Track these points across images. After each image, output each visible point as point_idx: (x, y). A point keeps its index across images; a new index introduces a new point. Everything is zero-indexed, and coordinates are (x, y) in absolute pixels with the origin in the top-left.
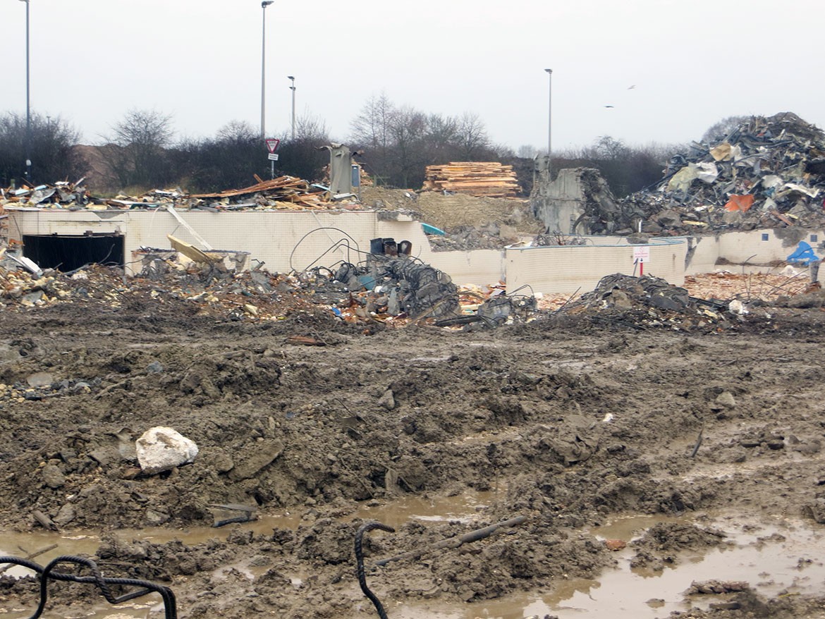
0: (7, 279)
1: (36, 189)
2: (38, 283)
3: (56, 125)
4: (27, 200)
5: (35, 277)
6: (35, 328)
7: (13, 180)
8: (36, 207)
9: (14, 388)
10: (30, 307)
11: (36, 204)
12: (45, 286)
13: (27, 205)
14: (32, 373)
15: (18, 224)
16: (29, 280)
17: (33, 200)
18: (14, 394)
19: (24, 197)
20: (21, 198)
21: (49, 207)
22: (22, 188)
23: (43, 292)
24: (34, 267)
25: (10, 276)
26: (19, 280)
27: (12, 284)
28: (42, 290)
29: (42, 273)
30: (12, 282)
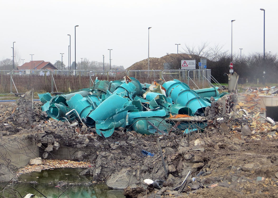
0: (262, 126)
1: (271, 88)
2: (274, 128)
3: (275, 57)
4: (267, 93)
5: (272, 125)
6: (274, 148)
7: (258, 79)
8: (271, 95)
9: (272, 180)
10: (271, 138)
11: (271, 94)
12: (277, 129)
13: (268, 94)
14: (277, 171)
15: (264, 102)
16: (270, 126)
17: (270, 93)
18: (272, 183)
19: (266, 91)
20: (265, 92)
21: (277, 95)
22: (266, 87)
23: (276, 131)
24: (272, 121)
25: (262, 125)
26: (266, 127)
27: (263, 128)
28: (275, 130)
29: (275, 123)
30: (263, 127)
